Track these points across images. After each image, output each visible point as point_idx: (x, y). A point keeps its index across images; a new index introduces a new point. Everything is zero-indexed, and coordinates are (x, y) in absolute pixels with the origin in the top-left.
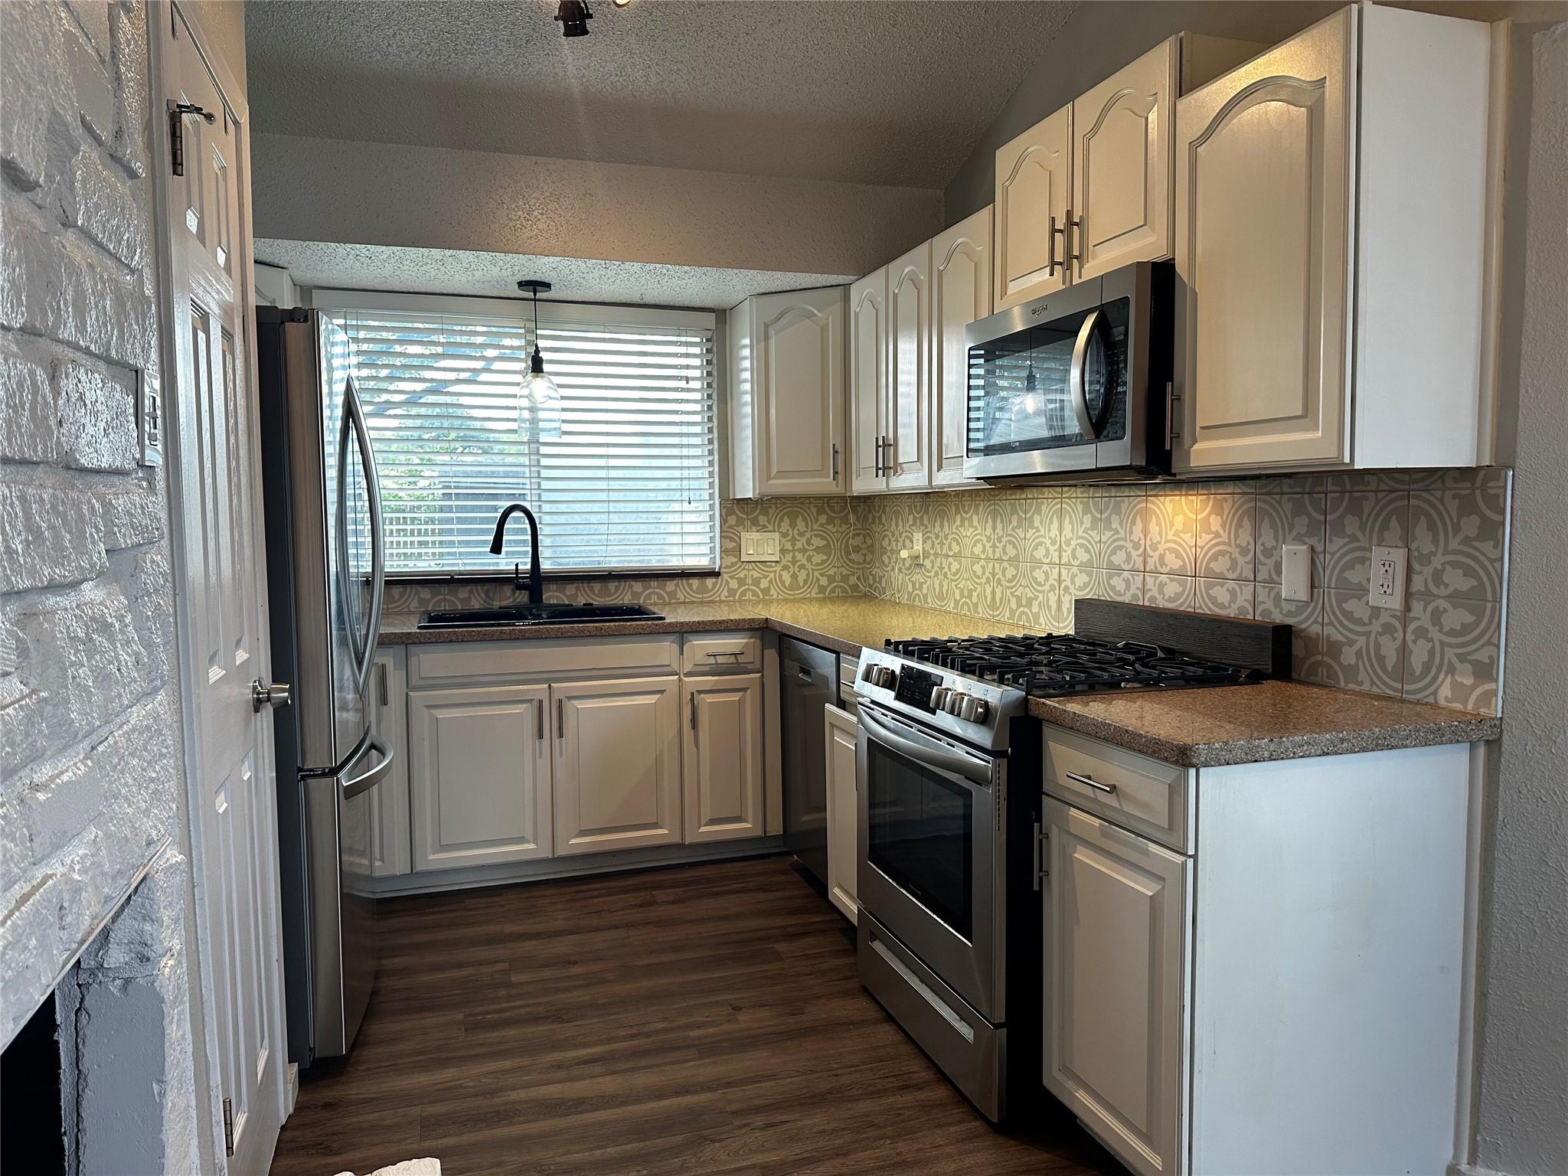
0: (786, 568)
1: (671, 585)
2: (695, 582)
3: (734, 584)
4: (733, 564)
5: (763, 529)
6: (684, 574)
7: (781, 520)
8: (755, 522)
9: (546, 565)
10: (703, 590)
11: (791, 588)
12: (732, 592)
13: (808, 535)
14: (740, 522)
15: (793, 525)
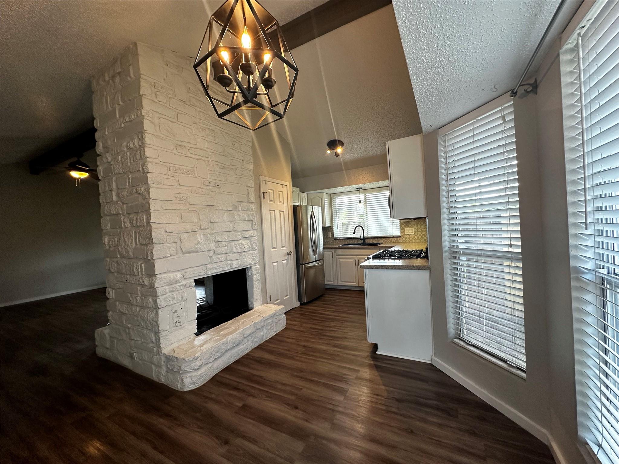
0: (416, 235)
1: (390, 239)
2: (395, 239)
3: (404, 239)
4: (403, 235)
5: (410, 227)
6: (393, 237)
7: (414, 225)
8: (408, 226)
9: (365, 236)
10: (397, 240)
11: (417, 239)
12: (404, 240)
13: (421, 228)
14: (405, 226)
15: (417, 226)
